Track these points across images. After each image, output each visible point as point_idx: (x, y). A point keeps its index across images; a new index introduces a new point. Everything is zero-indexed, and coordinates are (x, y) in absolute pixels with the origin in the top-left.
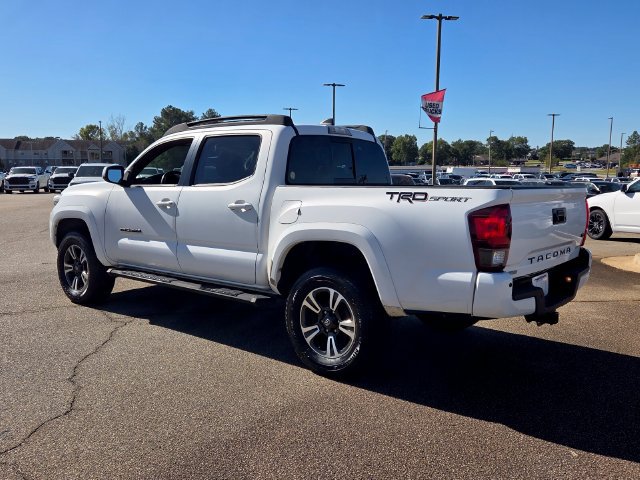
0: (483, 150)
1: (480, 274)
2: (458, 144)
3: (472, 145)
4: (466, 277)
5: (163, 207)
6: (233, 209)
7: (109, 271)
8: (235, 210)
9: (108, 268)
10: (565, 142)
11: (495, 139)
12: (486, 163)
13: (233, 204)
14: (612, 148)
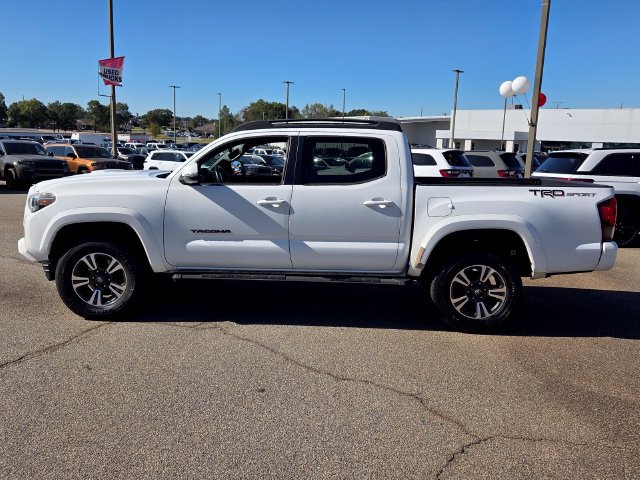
0: (83, 114)
1: (604, 244)
2: (56, 105)
3: (72, 109)
4: (596, 246)
5: (269, 206)
6: (369, 206)
7: (175, 277)
8: (374, 207)
9: (173, 274)
10: (165, 111)
11: (97, 103)
12: (88, 128)
13: (371, 202)
14: (204, 119)
